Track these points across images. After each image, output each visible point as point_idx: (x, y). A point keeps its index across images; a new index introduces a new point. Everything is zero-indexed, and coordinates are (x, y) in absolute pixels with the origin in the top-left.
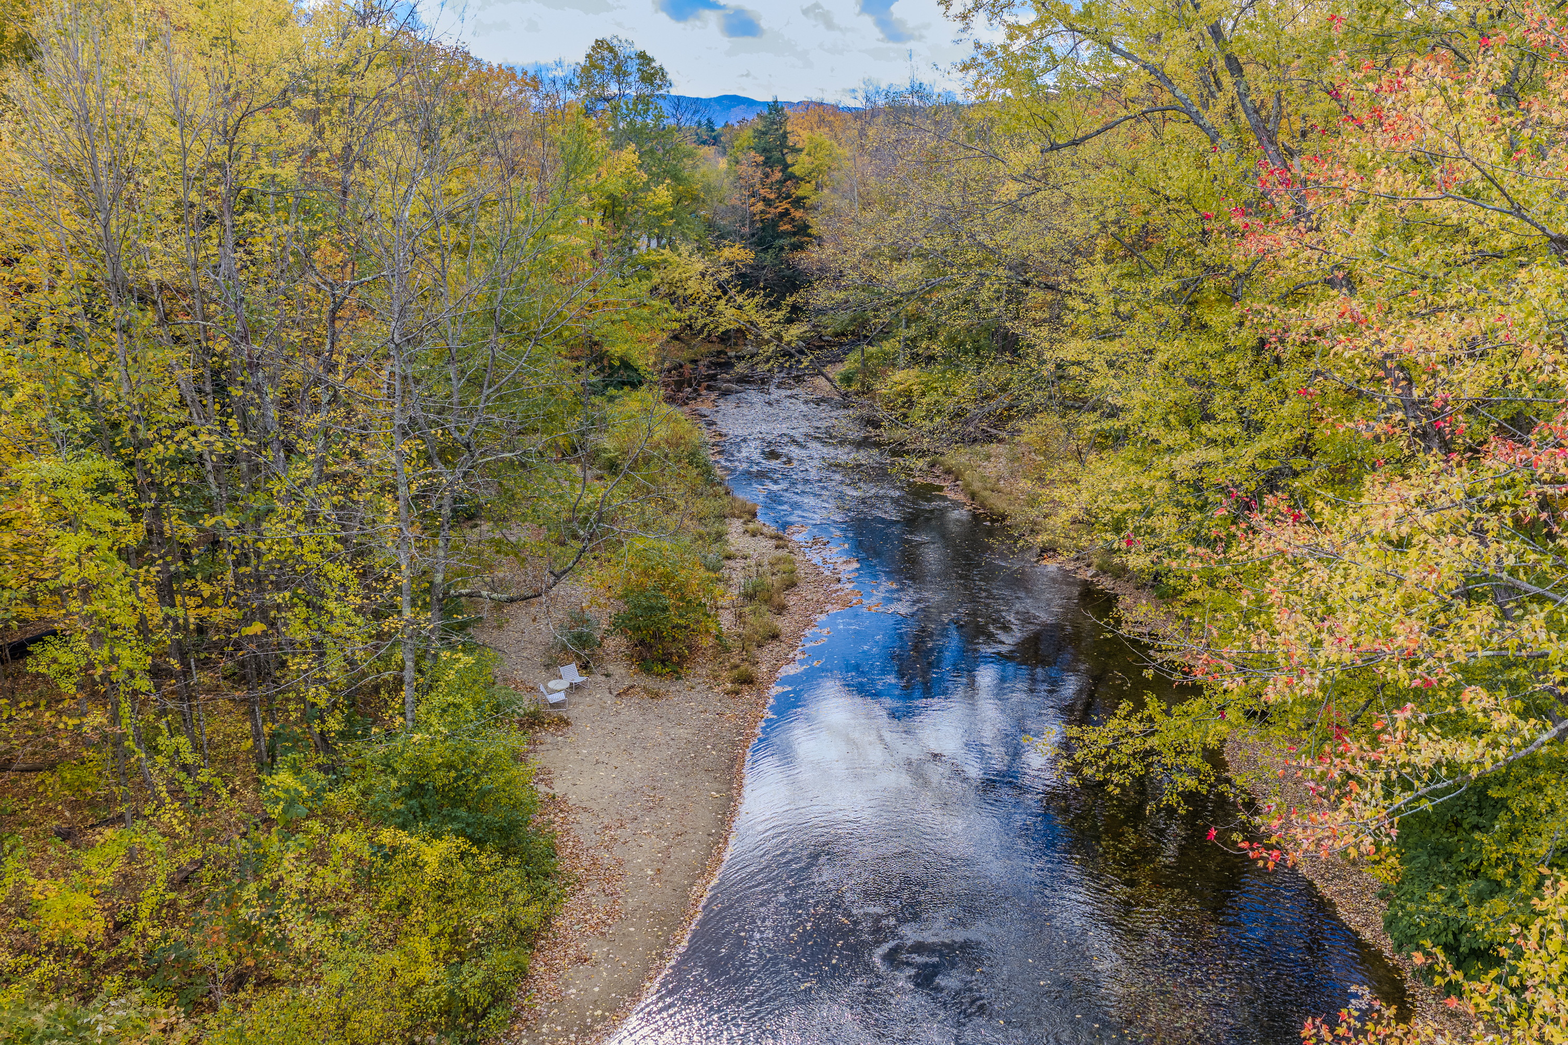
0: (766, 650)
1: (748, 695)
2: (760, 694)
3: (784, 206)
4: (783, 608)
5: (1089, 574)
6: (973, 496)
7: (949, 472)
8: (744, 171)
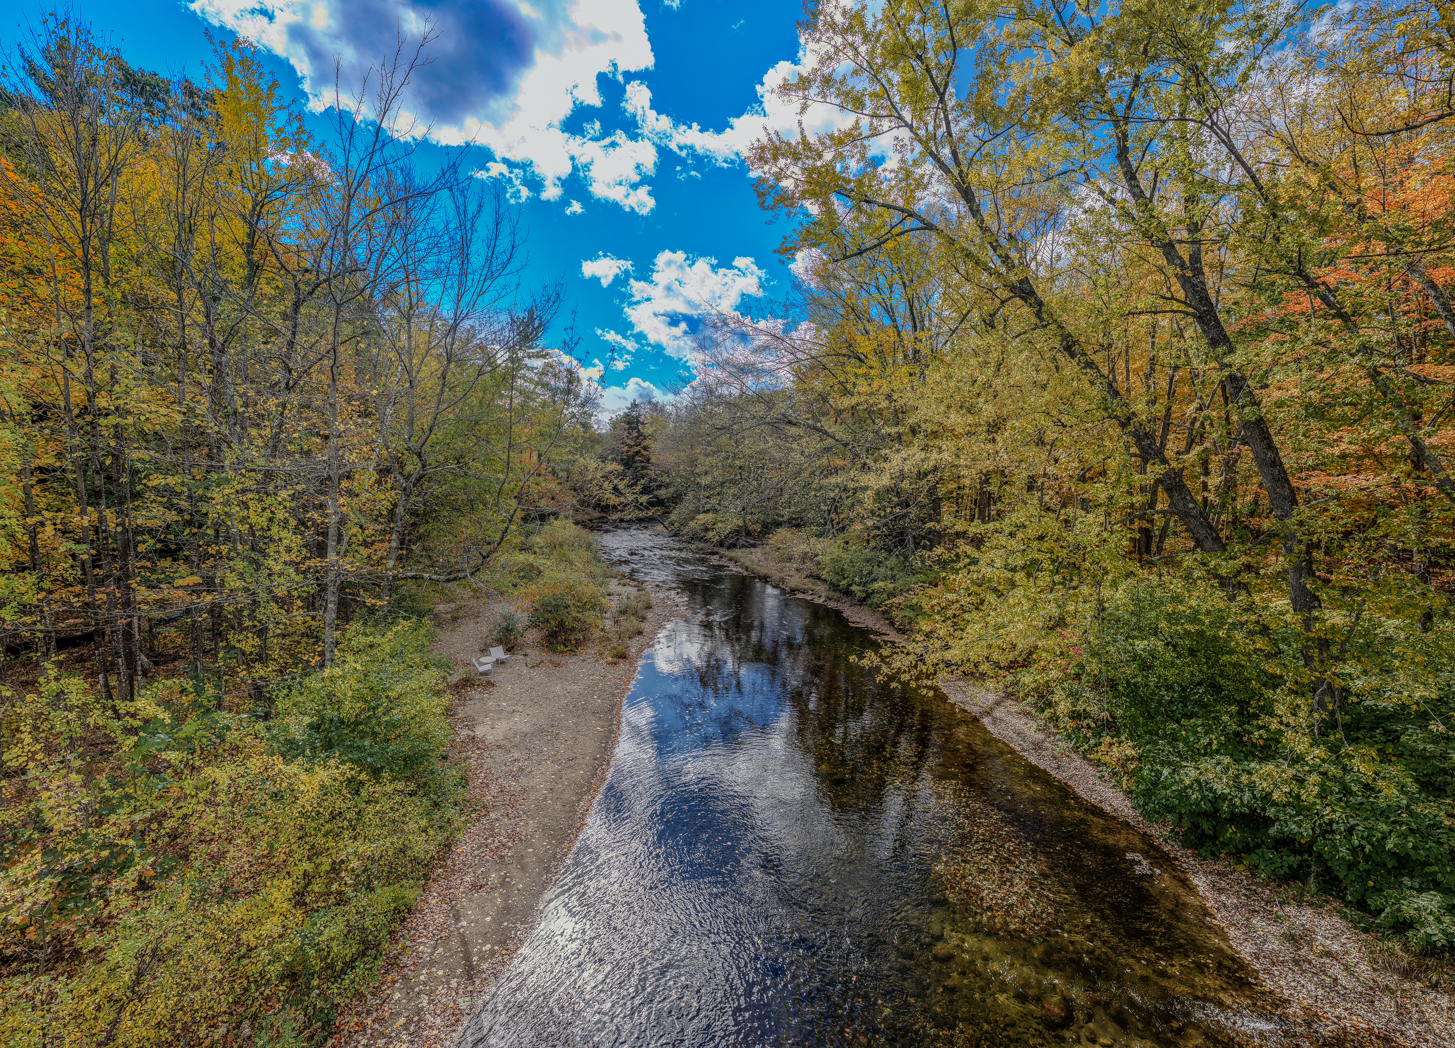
0: (634, 640)
1: (623, 665)
2: (631, 664)
3: (637, 449)
4: (644, 619)
5: (821, 601)
6: (747, 569)
7: (731, 559)
8: (618, 432)
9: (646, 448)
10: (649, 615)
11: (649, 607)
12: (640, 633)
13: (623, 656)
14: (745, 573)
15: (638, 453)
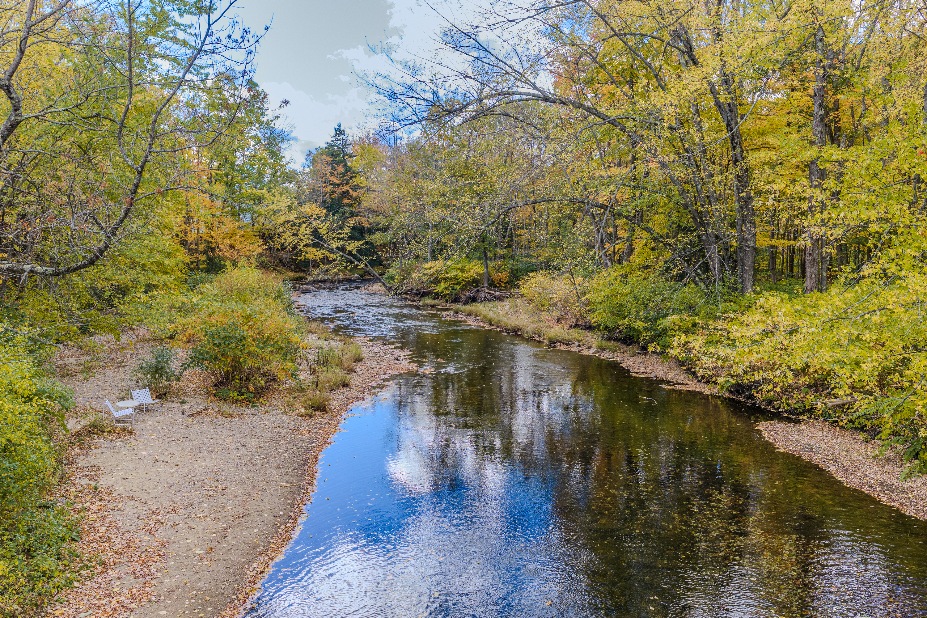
1: (321, 418)
2: (332, 418)
3: (345, 188)
4: (351, 371)
5: (591, 352)
6: (490, 322)
7: (469, 314)
8: (319, 167)
9: (356, 188)
10: (359, 368)
11: (359, 359)
12: (346, 385)
13: (321, 408)
14: (488, 327)
15: (345, 194)
